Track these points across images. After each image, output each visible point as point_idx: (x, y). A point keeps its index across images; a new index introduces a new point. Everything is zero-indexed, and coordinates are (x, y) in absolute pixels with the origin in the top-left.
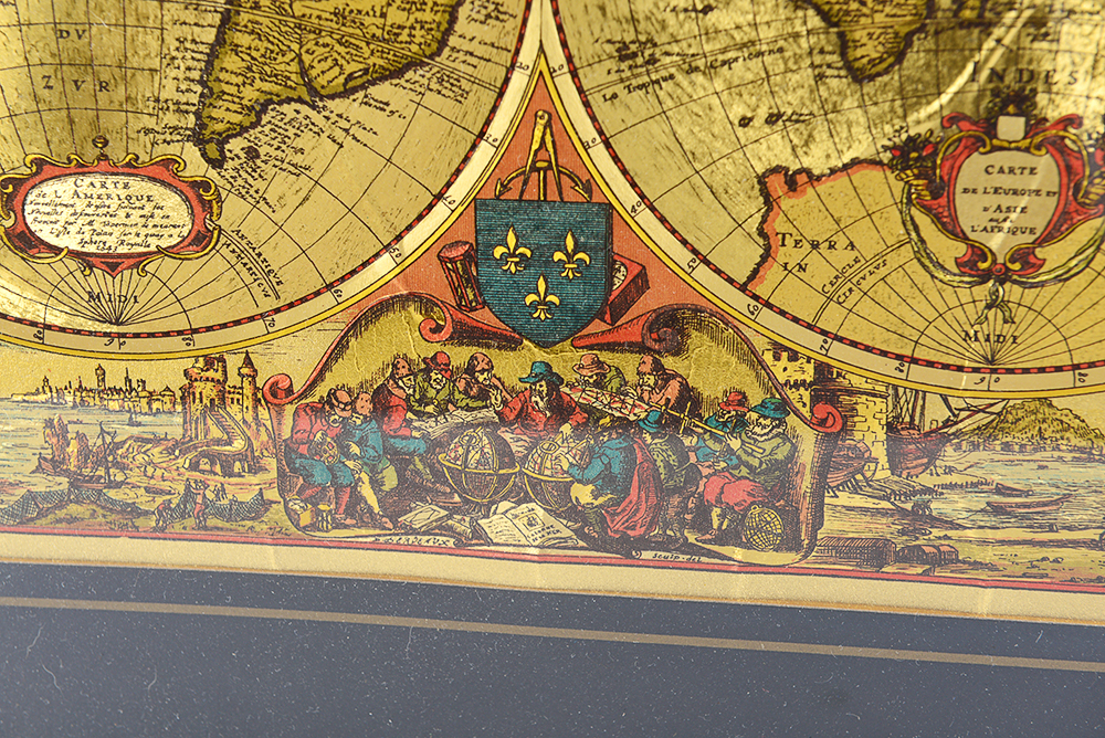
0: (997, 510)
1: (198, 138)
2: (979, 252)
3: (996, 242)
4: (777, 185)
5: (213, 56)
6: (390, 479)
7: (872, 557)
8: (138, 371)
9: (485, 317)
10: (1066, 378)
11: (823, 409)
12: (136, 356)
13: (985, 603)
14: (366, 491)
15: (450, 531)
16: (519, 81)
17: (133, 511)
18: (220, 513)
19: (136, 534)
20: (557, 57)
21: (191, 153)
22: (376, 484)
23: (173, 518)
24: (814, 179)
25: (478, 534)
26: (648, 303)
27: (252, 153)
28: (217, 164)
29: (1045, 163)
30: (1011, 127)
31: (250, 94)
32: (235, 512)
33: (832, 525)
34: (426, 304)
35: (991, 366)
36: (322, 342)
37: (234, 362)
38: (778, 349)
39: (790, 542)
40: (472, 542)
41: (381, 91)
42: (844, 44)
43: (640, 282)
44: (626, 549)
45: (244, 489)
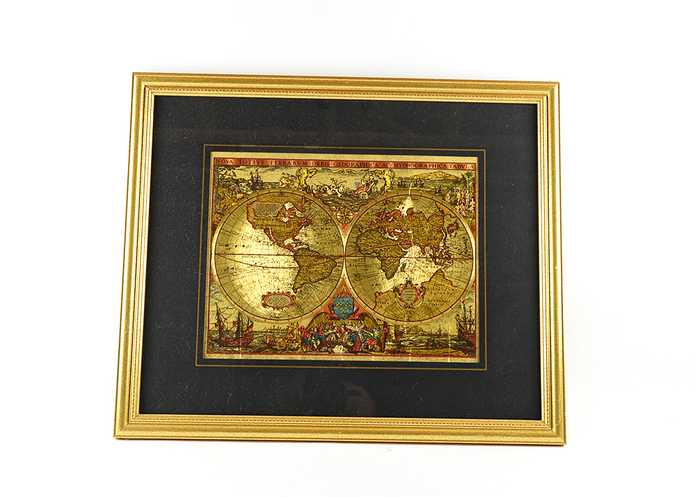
0: (410, 344)
1: (293, 289)
2: (407, 304)
3: (409, 303)
4: (377, 294)
5: (296, 277)
6: (319, 343)
7: (393, 352)
8: (280, 326)
9: (335, 315)
10: (419, 322)
11: (385, 329)
12: (280, 323)
13: (410, 359)
14: (315, 345)
15: (328, 351)
16: (341, 279)
17: (277, 350)
18: (291, 350)
19: (277, 354)
20: (346, 276)
21: (292, 291)
22: (316, 344)
23: (283, 351)
24: (382, 294)
25: (332, 351)
26: (359, 312)
27: (301, 291)
28: (295, 293)
29: (414, 290)
30: (409, 285)
31: (301, 282)
32: (294, 350)
33: (387, 348)
34: (326, 313)
35: (409, 321)
36: (309, 320)
37: (295, 324)
38: (378, 319)
39: (381, 351)
40: (331, 353)
41: (320, 282)
42: (386, 274)
43: (358, 309)
44: (356, 353)
45: (295, 345)
